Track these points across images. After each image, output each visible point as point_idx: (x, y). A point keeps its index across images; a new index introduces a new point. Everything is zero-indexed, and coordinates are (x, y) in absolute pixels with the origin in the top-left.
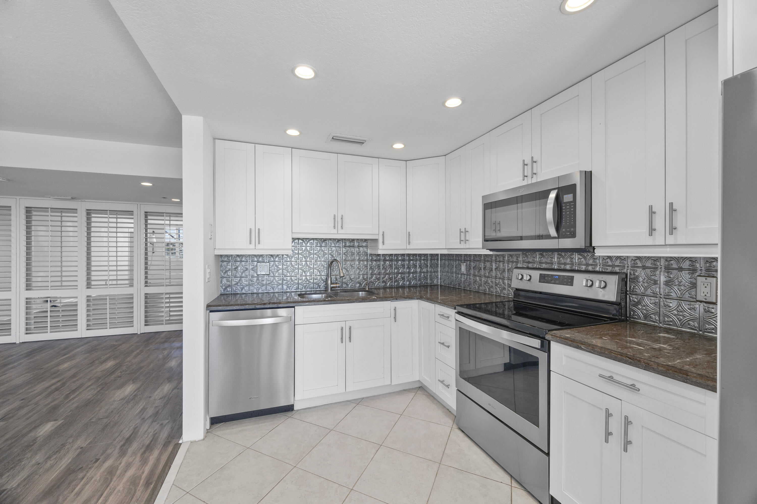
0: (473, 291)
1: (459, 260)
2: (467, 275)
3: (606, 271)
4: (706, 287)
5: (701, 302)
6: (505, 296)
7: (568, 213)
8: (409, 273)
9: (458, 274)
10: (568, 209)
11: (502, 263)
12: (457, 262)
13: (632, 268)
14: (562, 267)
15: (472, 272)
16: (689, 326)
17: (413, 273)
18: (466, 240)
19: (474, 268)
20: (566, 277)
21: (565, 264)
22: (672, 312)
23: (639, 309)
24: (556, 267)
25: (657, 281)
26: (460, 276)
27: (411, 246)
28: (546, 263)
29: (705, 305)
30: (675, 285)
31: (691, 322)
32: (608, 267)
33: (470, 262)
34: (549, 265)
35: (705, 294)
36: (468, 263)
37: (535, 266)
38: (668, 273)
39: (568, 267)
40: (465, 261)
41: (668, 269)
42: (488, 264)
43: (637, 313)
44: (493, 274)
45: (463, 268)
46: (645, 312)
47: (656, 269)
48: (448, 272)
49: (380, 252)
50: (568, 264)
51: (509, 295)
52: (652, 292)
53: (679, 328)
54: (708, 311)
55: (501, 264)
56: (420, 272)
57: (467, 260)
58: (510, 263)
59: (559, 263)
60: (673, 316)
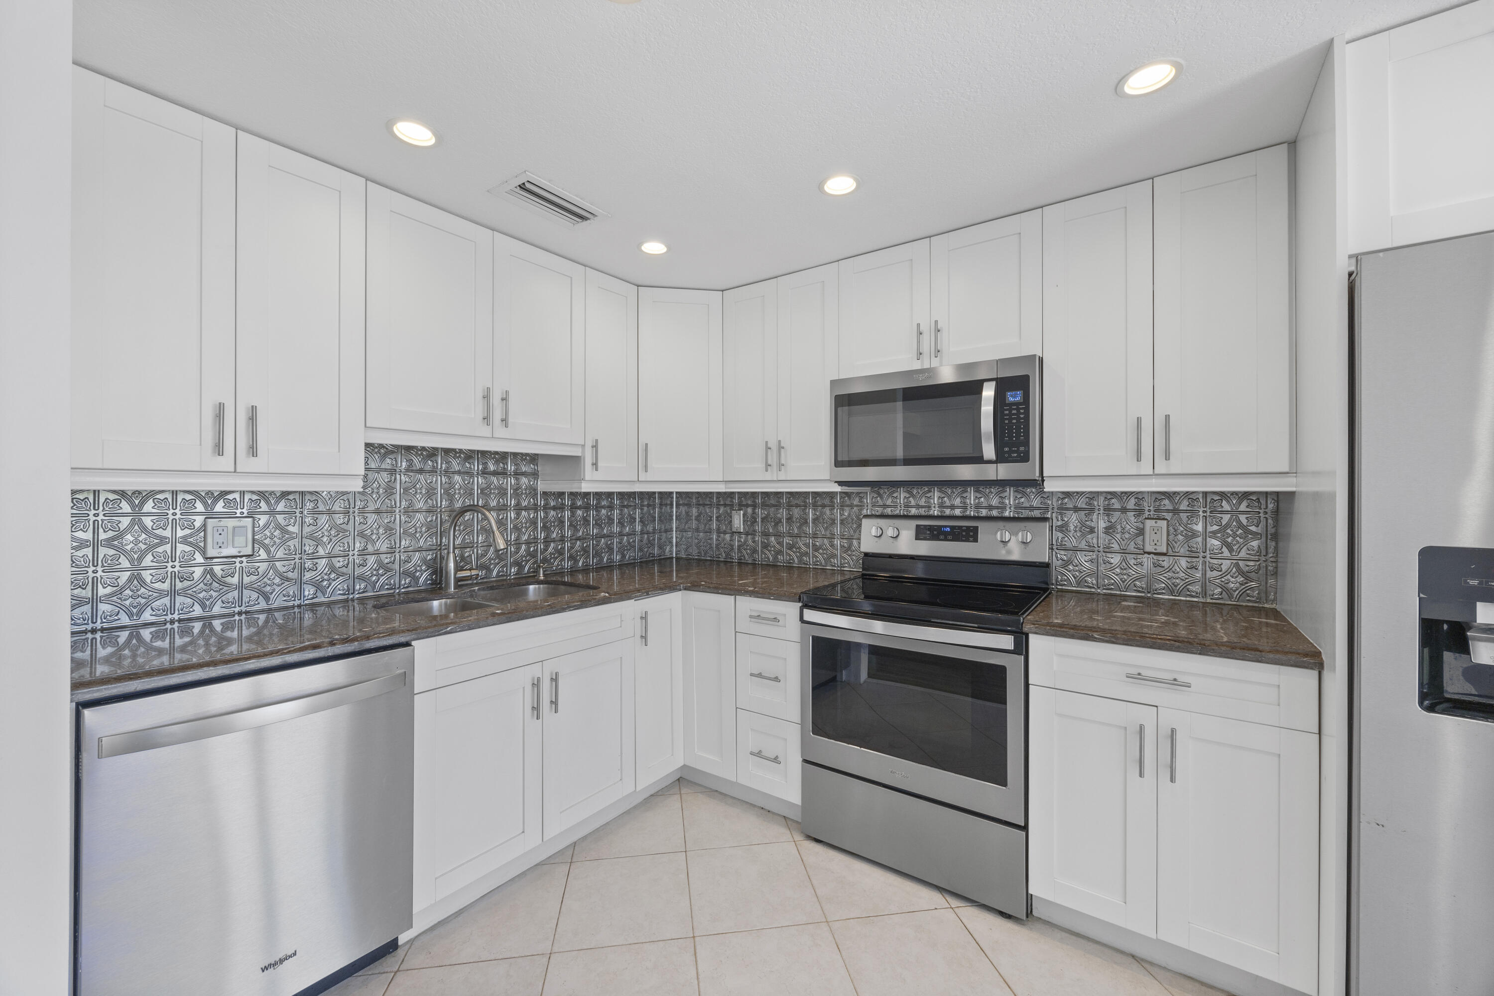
0: (762, 564)
1: (725, 505)
2: (747, 534)
3: (1020, 516)
4: (1156, 533)
5: (1149, 553)
6: (835, 570)
7: (1014, 421)
8: (621, 534)
9: (725, 533)
10: (1014, 414)
11: (828, 508)
12: (722, 510)
13: (1059, 511)
14: (948, 512)
15: (759, 528)
16: (1135, 588)
17: (628, 535)
18: (781, 466)
19: (763, 519)
20: (965, 528)
21: (953, 507)
22: (1114, 571)
23: (1069, 571)
24: (936, 513)
25: (1094, 528)
26: (728, 537)
27: (649, 476)
28: (918, 507)
29: (1155, 557)
30: (1117, 533)
31: (1137, 583)
32: (1023, 511)
33: (754, 510)
34: (923, 509)
35: (1156, 542)
36: (750, 510)
37: (897, 512)
38: (1108, 515)
39: (957, 512)
40: (741, 506)
41: (1108, 510)
42: (796, 512)
43: (1067, 577)
44: (807, 530)
45: (738, 521)
46: (1077, 574)
47: (1092, 510)
48: (697, 530)
49: (585, 488)
50: (958, 507)
51: (844, 567)
52: (1087, 544)
53: (1123, 593)
54: (1158, 565)
55: (827, 511)
56: (642, 533)
57: (747, 506)
58: (845, 508)
59: (942, 506)
60: (1115, 576)
